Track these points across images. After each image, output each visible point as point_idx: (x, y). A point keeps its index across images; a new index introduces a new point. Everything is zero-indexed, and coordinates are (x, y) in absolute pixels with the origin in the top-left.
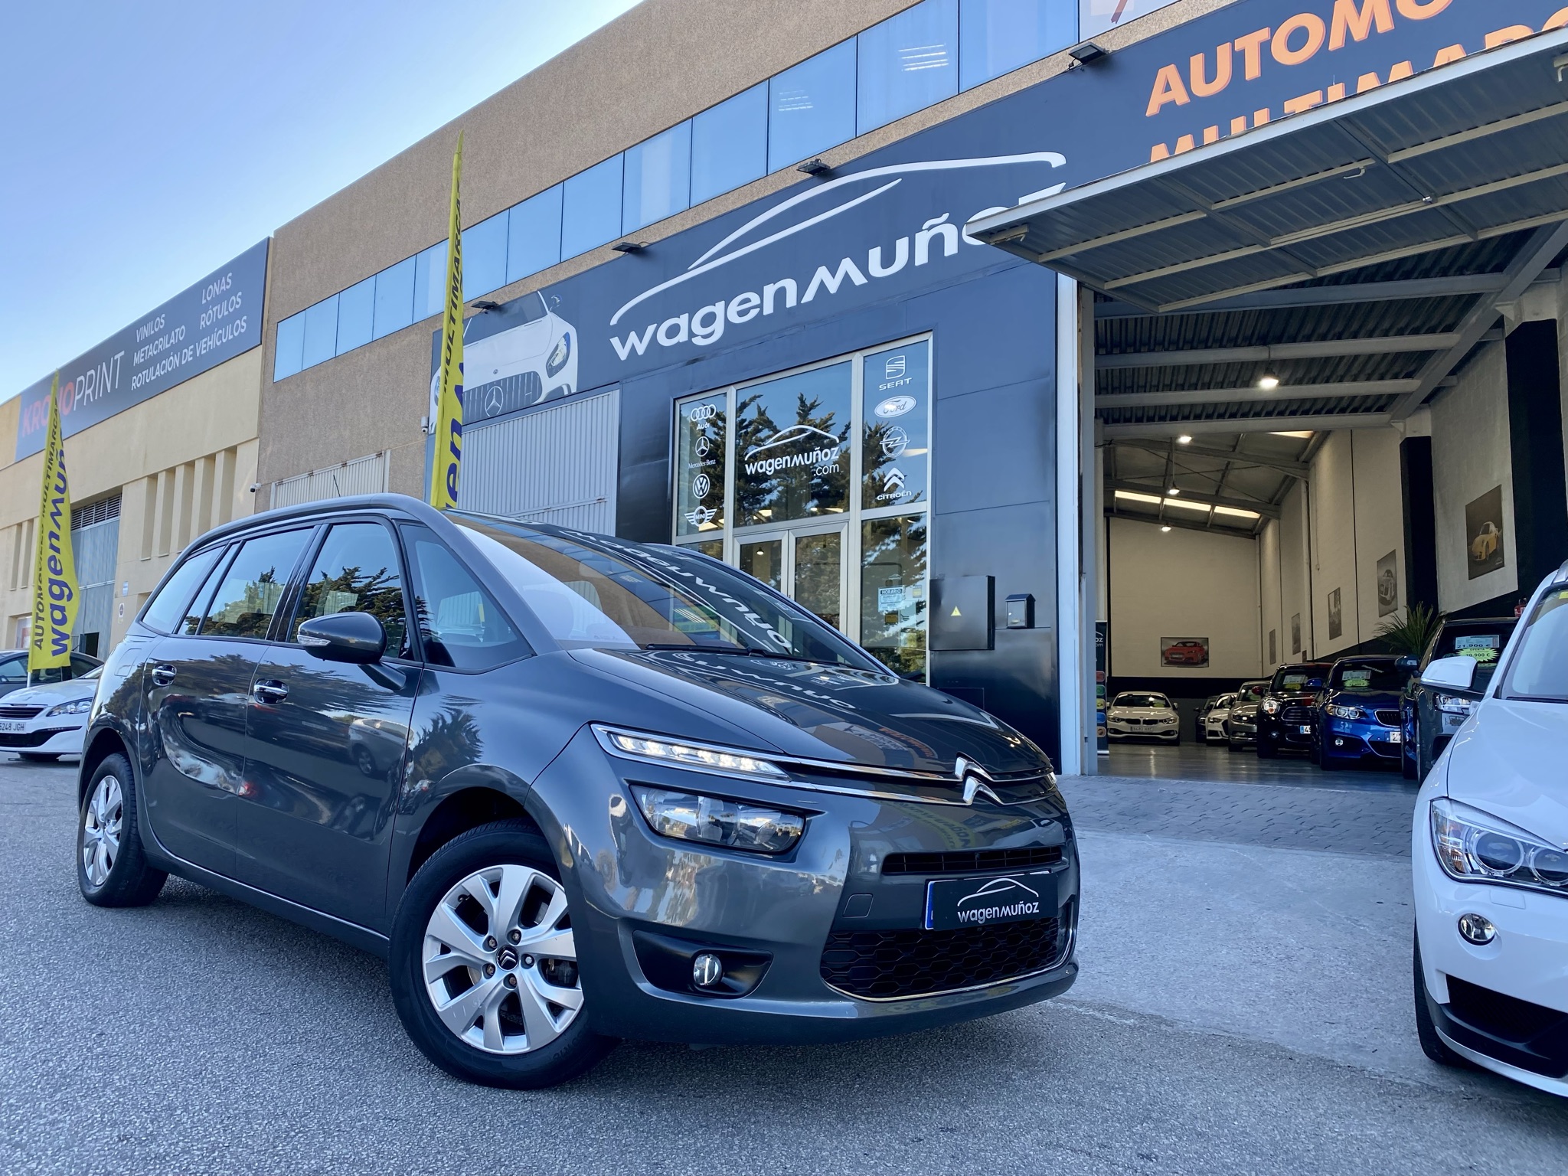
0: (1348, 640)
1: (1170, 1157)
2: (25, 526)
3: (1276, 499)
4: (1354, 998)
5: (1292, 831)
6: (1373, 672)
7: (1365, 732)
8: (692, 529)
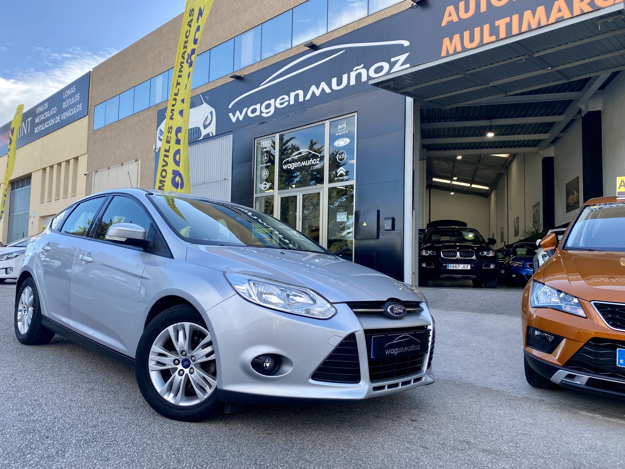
0: (521, 237)
1: (422, 421)
3: (496, 181)
5: (490, 308)
6: (528, 249)
7: (524, 271)
8: (261, 191)
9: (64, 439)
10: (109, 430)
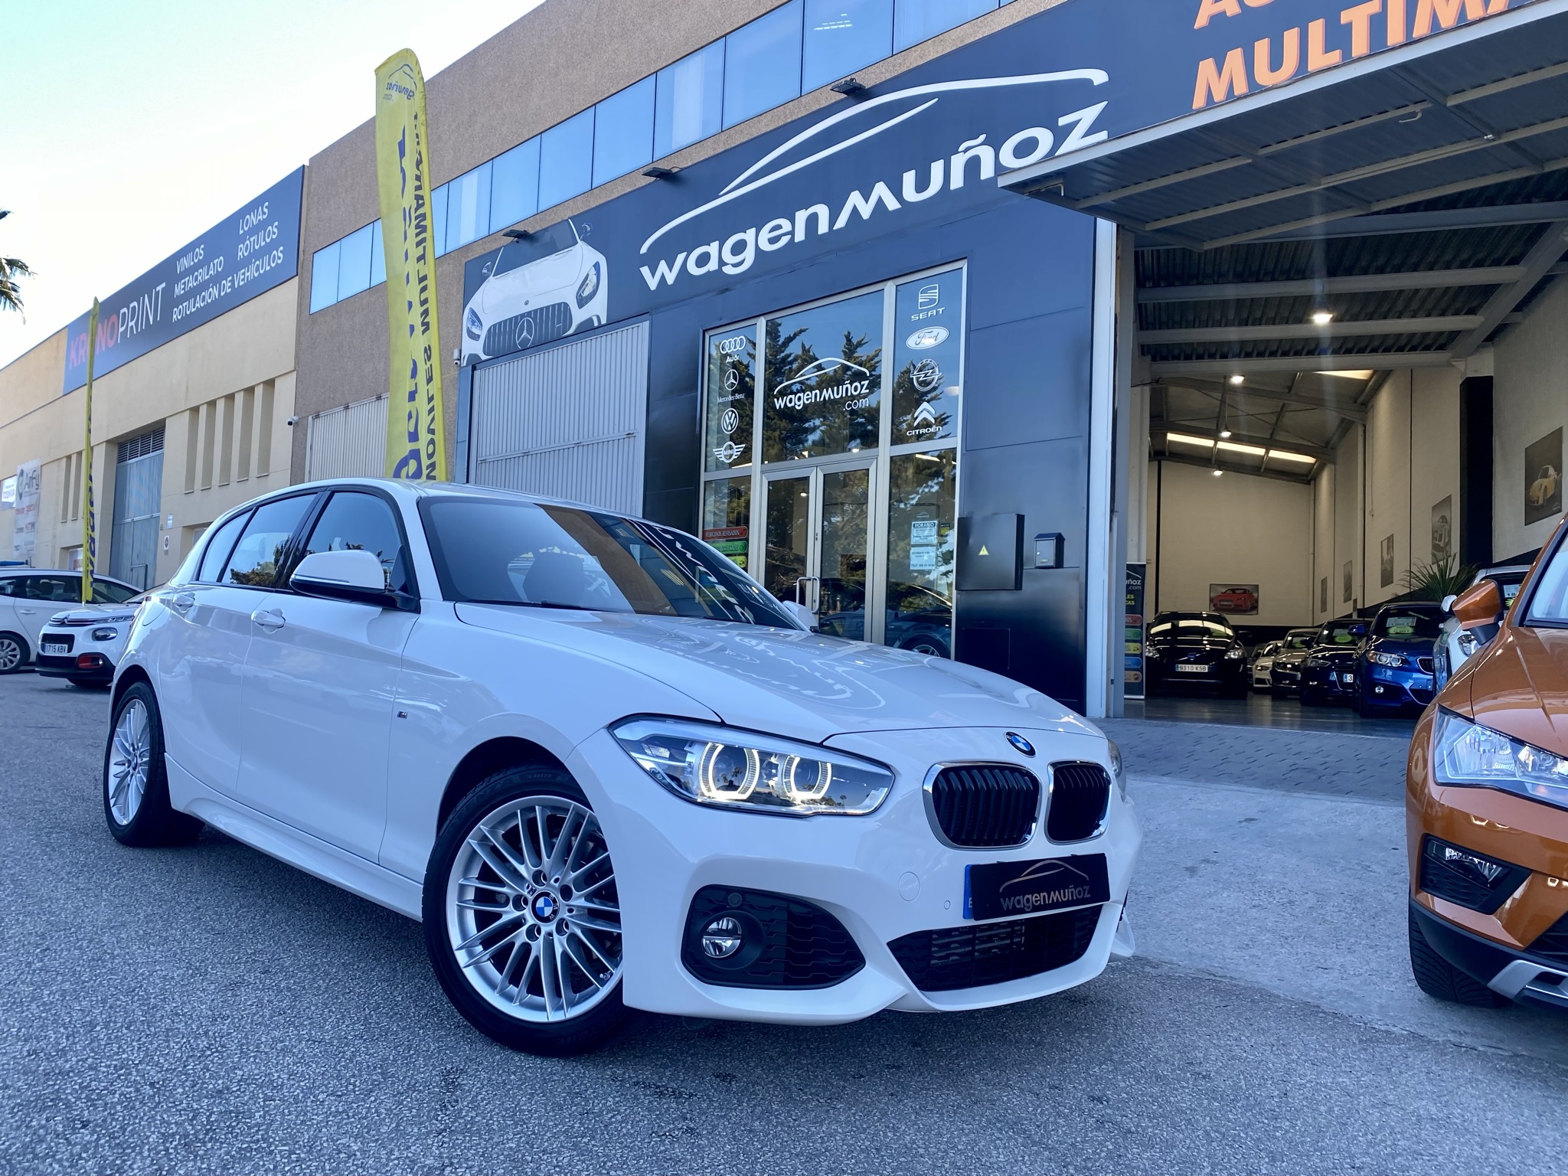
0: (1399, 588)
1: (1123, 1100)
2: (74, 458)
3: (1332, 442)
4: (1353, 944)
5: (1315, 776)
6: (1419, 619)
7: (1406, 680)
8: (720, 465)
9: (129, 1129)
10: (254, 1107)
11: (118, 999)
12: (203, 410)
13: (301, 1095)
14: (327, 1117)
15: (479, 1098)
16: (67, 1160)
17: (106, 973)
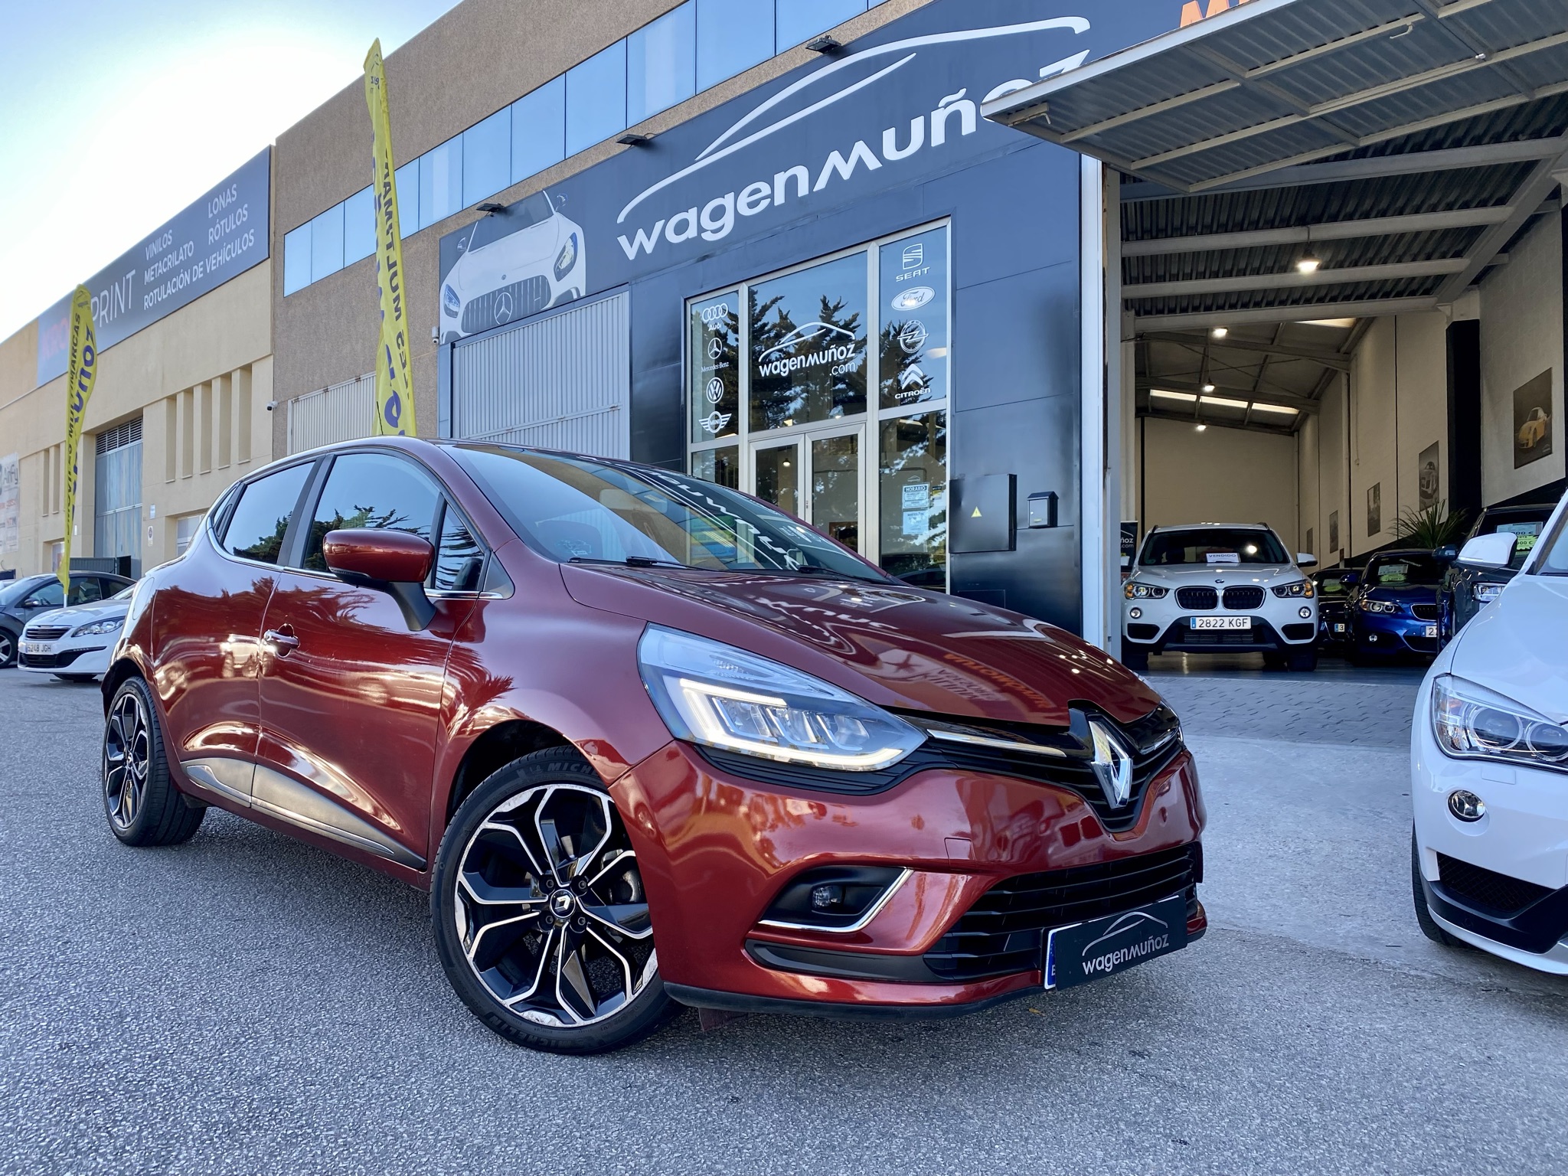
0: (1386, 536)
1: (1164, 1054)
2: (52, 451)
3: (1317, 391)
5: (1318, 725)
6: (1410, 566)
7: (1401, 626)
8: (706, 436)
9: (170, 1120)
10: (295, 1093)
11: (146, 989)
12: (181, 398)
13: (341, 1079)
14: (370, 1100)
15: (520, 1074)
16: (111, 1153)
17: (130, 963)
